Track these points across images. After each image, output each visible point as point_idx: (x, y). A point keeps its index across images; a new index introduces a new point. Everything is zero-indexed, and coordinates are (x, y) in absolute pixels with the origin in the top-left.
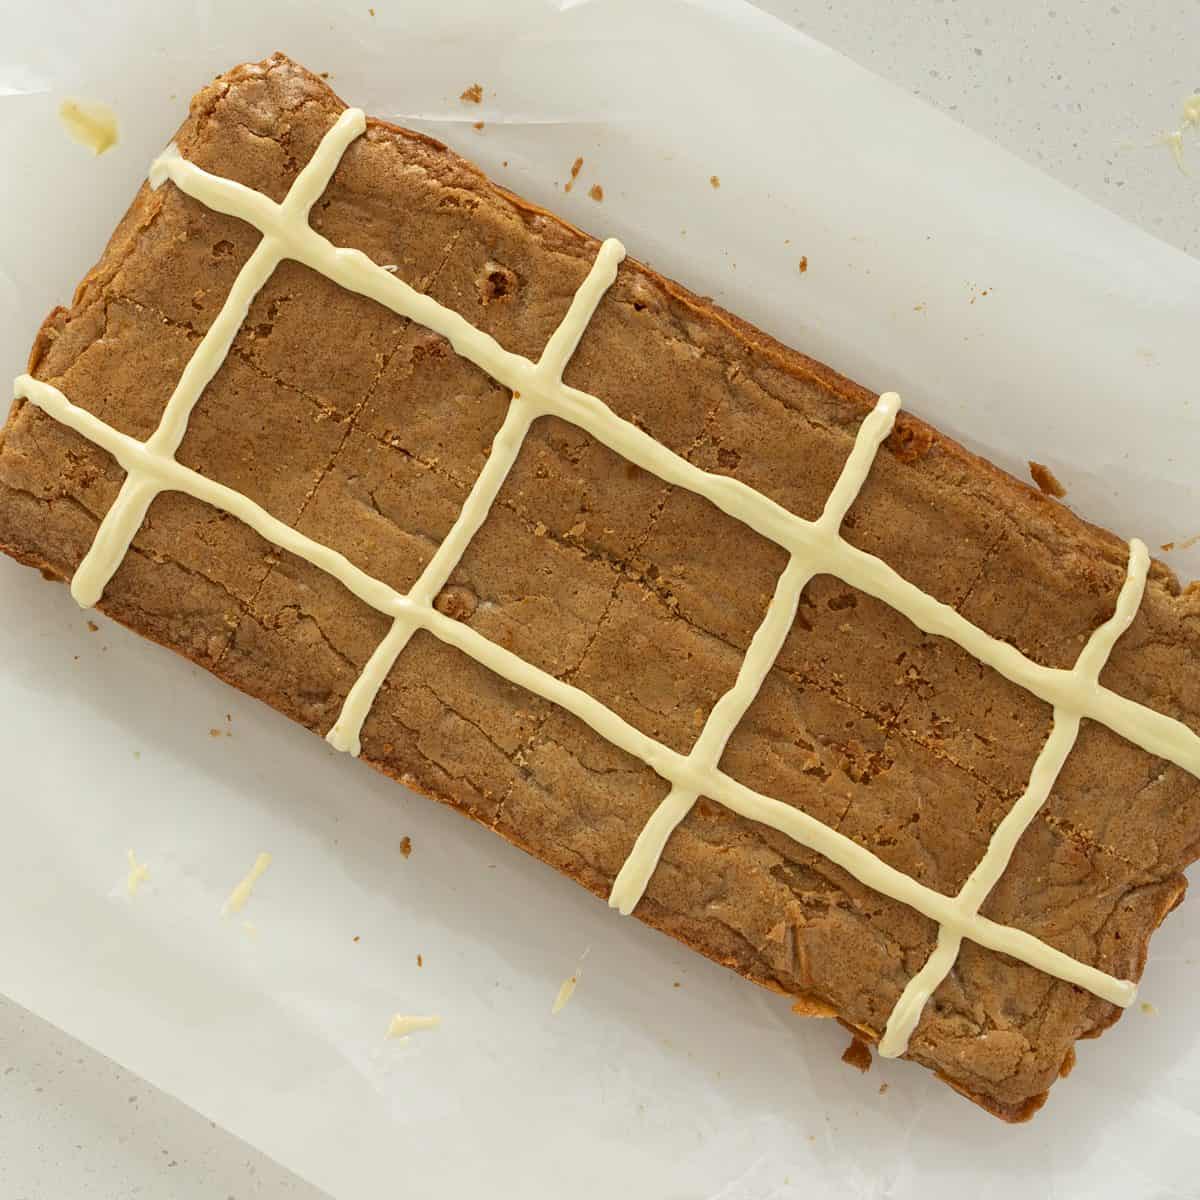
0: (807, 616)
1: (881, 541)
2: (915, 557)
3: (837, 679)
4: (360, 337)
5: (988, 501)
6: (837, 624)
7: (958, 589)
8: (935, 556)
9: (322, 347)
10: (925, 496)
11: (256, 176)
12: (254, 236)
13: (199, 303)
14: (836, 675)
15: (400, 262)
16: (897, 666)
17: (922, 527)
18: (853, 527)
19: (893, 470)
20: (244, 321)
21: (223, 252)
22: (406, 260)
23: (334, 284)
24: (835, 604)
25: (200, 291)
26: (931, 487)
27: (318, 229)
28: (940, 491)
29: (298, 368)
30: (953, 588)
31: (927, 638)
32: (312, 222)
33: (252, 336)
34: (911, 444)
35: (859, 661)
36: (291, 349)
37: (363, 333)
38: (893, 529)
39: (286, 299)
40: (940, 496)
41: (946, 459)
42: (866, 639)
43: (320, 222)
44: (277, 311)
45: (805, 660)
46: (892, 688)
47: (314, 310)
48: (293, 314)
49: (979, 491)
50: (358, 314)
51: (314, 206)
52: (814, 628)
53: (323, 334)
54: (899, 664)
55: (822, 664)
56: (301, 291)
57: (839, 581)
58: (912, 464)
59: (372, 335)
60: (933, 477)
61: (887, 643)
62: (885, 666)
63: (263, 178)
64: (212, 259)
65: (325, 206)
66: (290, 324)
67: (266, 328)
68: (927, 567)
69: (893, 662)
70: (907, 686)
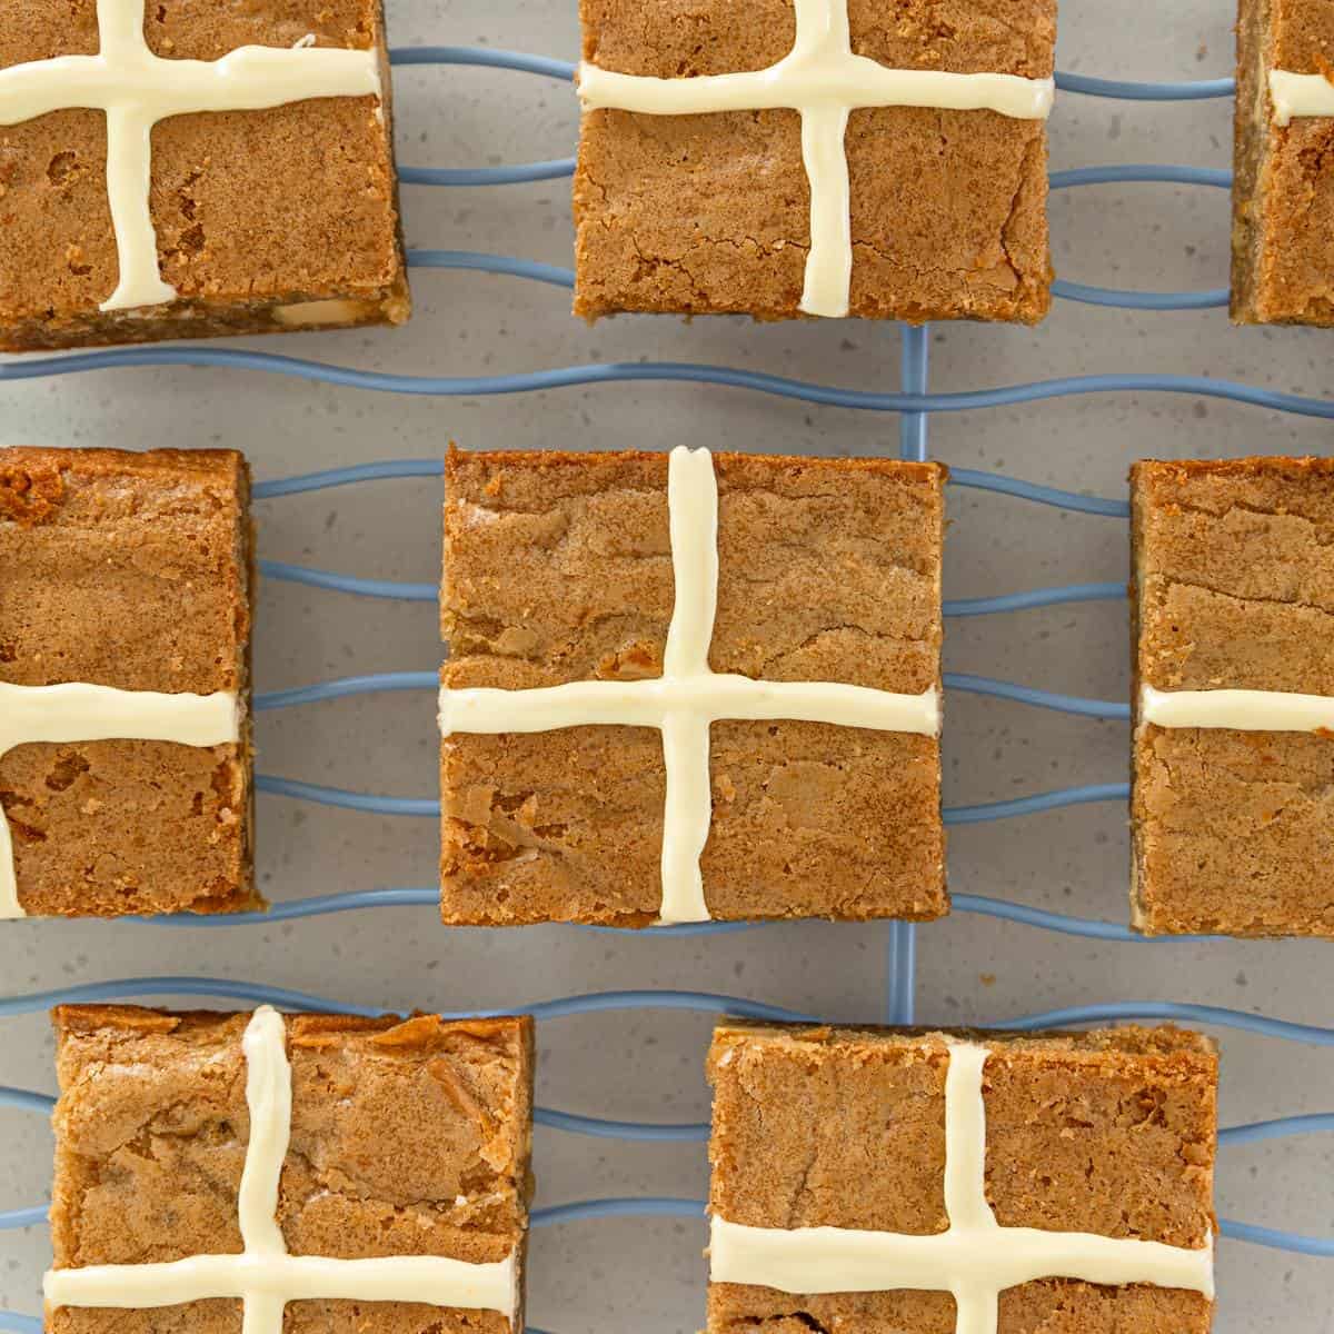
0: (27, 821)
1: (66, 656)
2: (130, 651)
3: (124, 887)
4: (328, 160)
5: (189, 512)
6: (78, 808)
7: (218, 661)
8: (158, 632)
9: (287, 209)
10: (95, 556)
11: (41, 40)
12: (92, 121)
13: (80, 264)
14: (118, 882)
15: (312, 25)
16: (199, 820)
17: (113, 602)
18: (15, 659)
19: (28, 544)
20: (158, 247)
21: (64, 172)
22: (319, 18)
23: (243, 114)
24: (59, 781)
25: (72, 246)
26: (94, 536)
27: (172, 54)
28: (111, 536)
29: (275, 262)
30: (211, 662)
31: (217, 754)
32: (156, 50)
33: (183, 259)
34: (33, 493)
35: (140, 842)
36: (246, 243)
37: (329, 154)
38: (74, 628)
39: (195, 176)
40: (114, 543)
41: (95, 485)
42: (132, 805)
43: (167, 43)
44: (192, 202)
45: (62, 885)
46: (210, 855)
47: (242, 167)
48: (215, 195)
49: (168, 504)
50: (305, 133)
51: (146, 27)
52: (47, 833)
53: (276, 191)
54: (200, 813)
55: (90, 878)
56: (205, 155)
57: (43, 745)
58: (49, 519)
59: (343, 148)
60: (90, 522)
61: (165, 794)
62: (182, 829)
63: (53, 35)
64: (58, 192)
65: (160, 18)
66: (223, 207)
67: (193, 237)
68: (156, 655)
69: (190, 816)
70: (229, 838)
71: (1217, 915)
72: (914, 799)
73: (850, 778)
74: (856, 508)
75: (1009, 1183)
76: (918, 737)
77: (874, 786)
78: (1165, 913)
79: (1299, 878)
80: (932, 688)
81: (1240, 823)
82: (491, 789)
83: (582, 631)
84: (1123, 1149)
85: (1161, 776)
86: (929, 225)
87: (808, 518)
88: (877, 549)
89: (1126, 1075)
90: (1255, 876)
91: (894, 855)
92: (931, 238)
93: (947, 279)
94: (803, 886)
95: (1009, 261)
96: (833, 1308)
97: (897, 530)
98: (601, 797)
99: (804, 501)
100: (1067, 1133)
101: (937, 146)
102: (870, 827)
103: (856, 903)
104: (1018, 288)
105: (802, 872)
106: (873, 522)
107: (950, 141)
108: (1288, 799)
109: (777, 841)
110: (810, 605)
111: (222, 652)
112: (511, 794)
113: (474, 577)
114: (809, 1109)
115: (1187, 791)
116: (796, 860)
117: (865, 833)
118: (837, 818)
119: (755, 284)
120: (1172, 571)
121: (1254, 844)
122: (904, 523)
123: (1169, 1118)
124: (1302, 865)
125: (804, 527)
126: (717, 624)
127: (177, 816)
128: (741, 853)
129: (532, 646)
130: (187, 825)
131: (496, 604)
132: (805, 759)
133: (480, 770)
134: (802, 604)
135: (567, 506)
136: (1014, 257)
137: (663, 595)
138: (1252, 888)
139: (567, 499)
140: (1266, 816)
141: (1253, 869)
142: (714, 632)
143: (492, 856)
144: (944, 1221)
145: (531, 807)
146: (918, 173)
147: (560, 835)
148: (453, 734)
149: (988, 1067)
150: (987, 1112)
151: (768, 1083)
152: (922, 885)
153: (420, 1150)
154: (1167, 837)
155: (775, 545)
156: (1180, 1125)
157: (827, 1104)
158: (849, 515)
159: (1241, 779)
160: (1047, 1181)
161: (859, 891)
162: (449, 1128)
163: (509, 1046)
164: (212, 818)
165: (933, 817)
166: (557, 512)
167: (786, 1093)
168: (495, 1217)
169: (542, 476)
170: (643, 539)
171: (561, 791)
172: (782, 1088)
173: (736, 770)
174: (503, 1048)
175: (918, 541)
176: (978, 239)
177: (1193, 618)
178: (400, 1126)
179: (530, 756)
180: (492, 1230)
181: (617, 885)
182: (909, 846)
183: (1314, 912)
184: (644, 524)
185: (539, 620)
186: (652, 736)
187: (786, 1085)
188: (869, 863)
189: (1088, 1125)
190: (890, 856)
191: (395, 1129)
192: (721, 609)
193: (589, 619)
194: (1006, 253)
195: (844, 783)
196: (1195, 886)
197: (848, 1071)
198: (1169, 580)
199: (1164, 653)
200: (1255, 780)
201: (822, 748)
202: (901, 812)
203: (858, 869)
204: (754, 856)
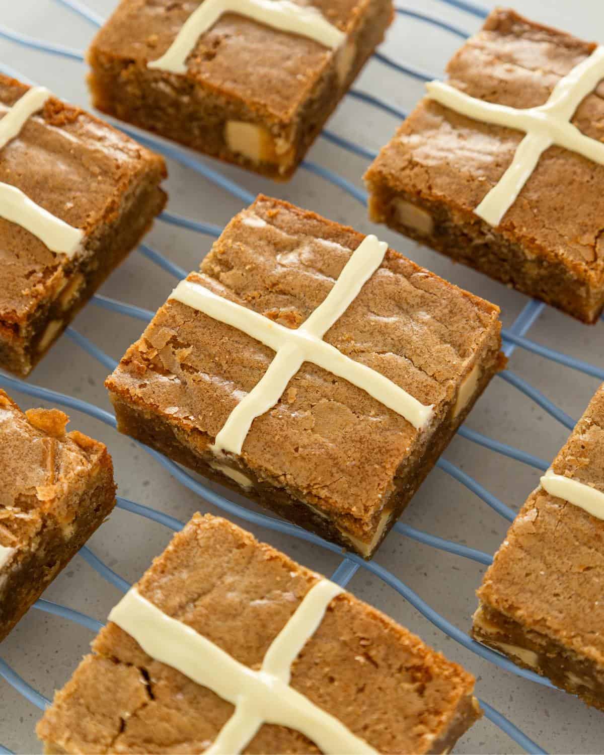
7: (88, 216)
8: (70, 190)
10: (67, 147)
16: (26, 281)
28: (81, 143)
30: (84, 215)
31: (56, 259)
40: (79, 146)
54: (28, 279)
58: (60, 125)
61: (19, 261)
62: (14, 280)
67: (210, 55)
68: (62, 198)
69: (23, 277)
70: (33, 297)
71: (521, 606)
72: (388, 451)
73: (359, 424)
74: (446, 307)
75: (310, 668)
76: (409, 424)
77: (370, 433)
78: (492, 589)
79: (581, 609)
80: (432, 406)
81: (563, 563)
82: (173, 333)
83: (271, 292)
84: (388, 691)
85: (532, 515)
86: (562, 208)
87: (419, 300)
88: (444, 331)
89: (415, 650)
90: (556, 595)
91: (358, 474)
92: (560, 215)
93: (557, 237)
94: (300, 463)
95: (594, 247)
96: (165, 674)
97: (460, 327)
98: (225, 367)
99: (420, 292)
100: (360, 659)
101: (587, 178)
102: (355, 452)
103: (323, 488)
104: (592, 262)
105: (304, 455)
106: (450, 317)
107: (596, 179)
108: (598, 563)
109: (301, 434)
110: (393, 336)
111: (92, 213)
112: (182, 342)
113: (235, 240)
114: (225, 565)
115: (542, 530)
116: (304, 447)
117: (349, 453)
118: (339, 439)
119: (458, 192)
120: (597, 419)
121: (565, 578)
122: (467, 326)
123: (427, 693)
124: (587, 602)
125: (414, 303)
126: (339, 321)
127: (16, 274)
128: (278, 429)
129: (240, 286)
130: (18, 280)
131: (237, 257)
132: (343, 403)
133: (175, 321)
134: (389, 334)
135: (302, 238)
136: (598, 246)
137: (322, 294)
138: (551, 601)
139: (304, 235)
140: (580, 566)
141: (557, 591)
142: (335, 324)
143: (151, 366)
144: (258, 665)
145: (186, 352)
146: (571, 183)
147: (192, 373)
148: (173, 300)
149: (339, 598)
150: (323, 621)
151: (212, 540)
152: (364, 501)
153: (9, 470)
154: (517, 549)
155: (393, 302)
156: (431, 700)
157: (236, 568)
158: (440, 308)
159: (577, 540)
160: (332, 680)
161: (328, 483)
162: (32, 470)
163: (92, 456)
164: (32, 284)
165: (392, 467)
166: (295, 237)
167: (218, 551)
168: (20, 528)
169: (299, 219)
170: (328, 266)
171: (207, 353)
172: (218, 546)
173: (302, 390)
174: (89, 456)
175: (469, 338)
176: (585, 229)
177: (596, 447)
178: (8, 454)
179: (204, 328)
180: (14, 532)
181: (204, 412)
182: (369, 473)
183: (580, 632)
184: (334, 260)
185: (252, 276)
186: (271, 353)
187: (221, 546)
188: (342, 471)
189: (376, 665)
190: (355, 473)
191: (4, 453)
192: (346, 314)
193: (276, 288)
194: (596, 243)
195: (355, 424)
196: (517, 584)
197: (259, 558)
198: (594, 423)
199: (570, 457)
200: (585, 544)
201: (354, 403)
202: (376, 454)
203: (334, 470)
204: (284, 433)
